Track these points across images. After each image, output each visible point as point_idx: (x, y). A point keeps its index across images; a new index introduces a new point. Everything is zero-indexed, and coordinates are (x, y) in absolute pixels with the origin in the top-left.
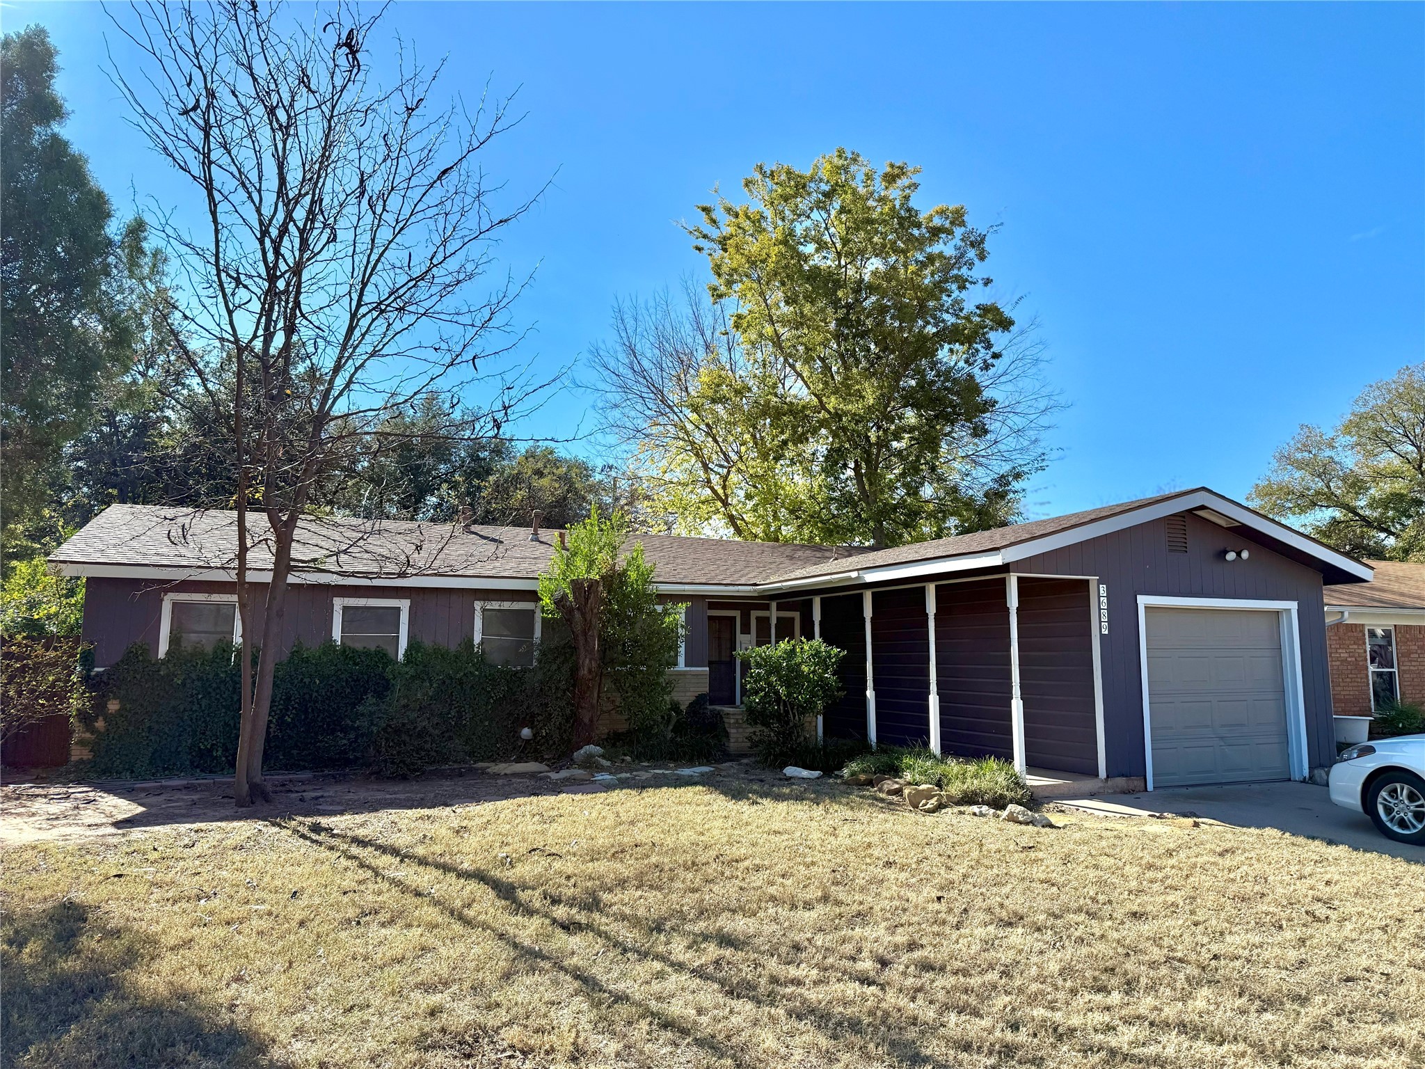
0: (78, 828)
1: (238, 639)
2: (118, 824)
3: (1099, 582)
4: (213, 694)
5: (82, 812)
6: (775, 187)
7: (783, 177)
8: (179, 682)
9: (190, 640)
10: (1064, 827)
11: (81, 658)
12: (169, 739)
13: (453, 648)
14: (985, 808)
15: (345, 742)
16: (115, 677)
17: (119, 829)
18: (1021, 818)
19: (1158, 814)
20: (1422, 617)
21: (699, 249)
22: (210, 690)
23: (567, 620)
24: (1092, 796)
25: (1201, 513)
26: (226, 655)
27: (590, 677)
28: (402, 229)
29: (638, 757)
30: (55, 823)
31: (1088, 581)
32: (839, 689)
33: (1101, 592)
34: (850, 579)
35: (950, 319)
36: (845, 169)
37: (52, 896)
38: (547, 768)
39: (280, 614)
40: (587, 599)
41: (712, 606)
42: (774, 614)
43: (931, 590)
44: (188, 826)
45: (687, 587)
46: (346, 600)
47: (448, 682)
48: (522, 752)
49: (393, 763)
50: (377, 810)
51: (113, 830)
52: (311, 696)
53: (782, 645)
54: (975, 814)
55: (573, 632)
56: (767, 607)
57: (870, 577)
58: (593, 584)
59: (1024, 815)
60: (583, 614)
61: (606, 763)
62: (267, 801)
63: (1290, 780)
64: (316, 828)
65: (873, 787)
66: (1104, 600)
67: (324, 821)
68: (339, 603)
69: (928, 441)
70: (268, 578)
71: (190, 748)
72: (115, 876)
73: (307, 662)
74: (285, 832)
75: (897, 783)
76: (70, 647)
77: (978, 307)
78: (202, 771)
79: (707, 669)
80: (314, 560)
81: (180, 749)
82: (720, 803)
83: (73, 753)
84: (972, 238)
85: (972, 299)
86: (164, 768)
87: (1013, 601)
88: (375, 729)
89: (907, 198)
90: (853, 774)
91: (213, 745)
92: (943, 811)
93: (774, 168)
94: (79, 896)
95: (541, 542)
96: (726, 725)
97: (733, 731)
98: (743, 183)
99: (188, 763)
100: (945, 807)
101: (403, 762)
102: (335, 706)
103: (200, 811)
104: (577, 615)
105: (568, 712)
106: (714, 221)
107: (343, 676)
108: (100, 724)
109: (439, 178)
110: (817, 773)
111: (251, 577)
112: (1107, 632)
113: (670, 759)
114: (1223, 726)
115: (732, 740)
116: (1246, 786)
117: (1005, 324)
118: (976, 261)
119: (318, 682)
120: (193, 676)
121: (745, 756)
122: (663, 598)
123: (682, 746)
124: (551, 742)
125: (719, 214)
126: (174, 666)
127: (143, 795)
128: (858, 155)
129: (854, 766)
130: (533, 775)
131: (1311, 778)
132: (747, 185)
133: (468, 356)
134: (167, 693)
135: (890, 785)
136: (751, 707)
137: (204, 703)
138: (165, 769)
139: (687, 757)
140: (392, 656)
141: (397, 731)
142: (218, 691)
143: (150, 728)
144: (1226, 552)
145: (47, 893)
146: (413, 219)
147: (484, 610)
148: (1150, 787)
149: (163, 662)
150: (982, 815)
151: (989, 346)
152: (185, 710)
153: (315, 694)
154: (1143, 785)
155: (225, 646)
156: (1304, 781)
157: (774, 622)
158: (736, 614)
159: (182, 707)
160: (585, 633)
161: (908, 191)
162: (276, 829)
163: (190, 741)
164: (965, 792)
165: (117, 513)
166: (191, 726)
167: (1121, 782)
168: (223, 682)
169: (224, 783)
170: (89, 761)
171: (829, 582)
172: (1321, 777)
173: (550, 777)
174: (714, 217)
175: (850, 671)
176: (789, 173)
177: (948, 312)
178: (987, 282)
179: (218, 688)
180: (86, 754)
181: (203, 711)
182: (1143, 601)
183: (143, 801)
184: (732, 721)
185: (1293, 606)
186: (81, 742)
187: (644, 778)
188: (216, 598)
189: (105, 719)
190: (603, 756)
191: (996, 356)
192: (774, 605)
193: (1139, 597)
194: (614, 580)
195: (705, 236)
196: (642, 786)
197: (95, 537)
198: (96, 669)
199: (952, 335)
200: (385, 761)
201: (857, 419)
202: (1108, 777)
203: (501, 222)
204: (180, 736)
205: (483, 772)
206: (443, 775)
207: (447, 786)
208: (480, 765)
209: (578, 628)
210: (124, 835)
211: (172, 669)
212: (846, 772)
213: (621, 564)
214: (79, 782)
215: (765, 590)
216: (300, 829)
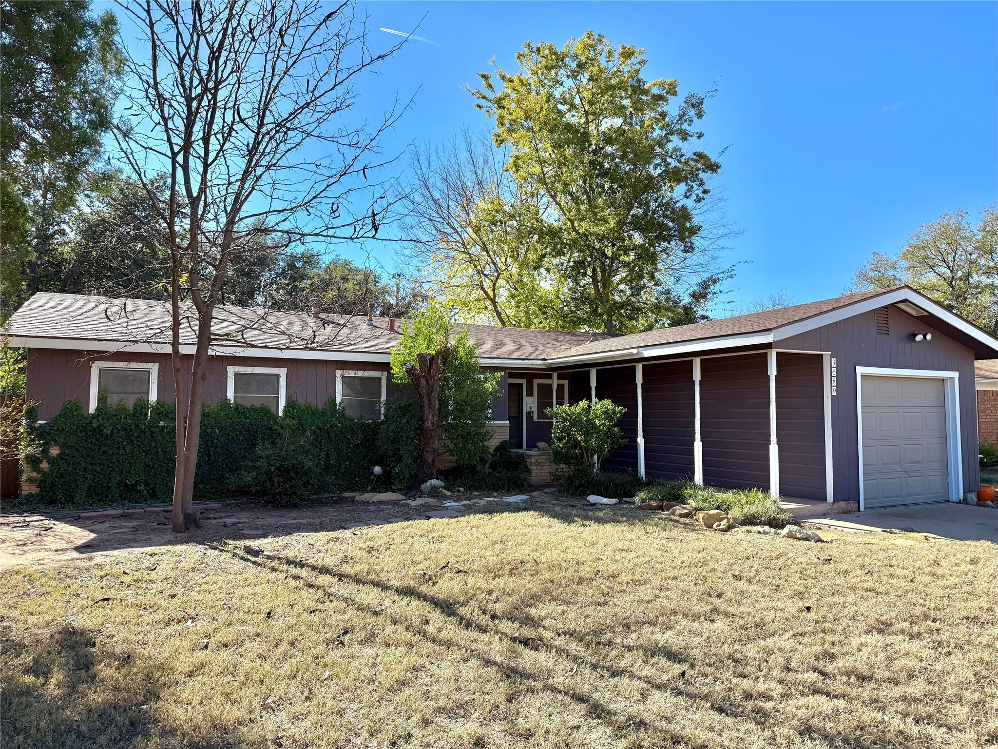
0: (47, 553)
1: (153, 397)
2: (80, 549)
3: (831, 356)
4: (135, 442)
5: (45, 539)
6: (540, 59)
7: (547, 52)
8: (108, 432)
9: (113, 400)
10: (831, 542)
11: (26, 413)
12: (101, 477)
13: (320, 406)
14: (767, 528)
15: (249, 478)
16: (55, 428)
17: (82, 553)
18: (798, 535)
19: (888, 530)
21: (480, 107)
22: (133, 438)
23: (415, 385)
24: (824, 515)
25: (901, 306)
26: (143, 411)
27: (433, 428)
28: (295, 62)
29: (470, 488)
30: (25, 548)
31: (822, 355)
32: (622, 437)
33: (833, 364)
34: (632, 354)
35: (673, 163)
36: (593, 47)
37: (53, 621)
38: (404, 497)
39: (203, 378)
40: (430, 368)
41: (511, 375)
42: (555, 382)
43: (697, 363)
44: (141, 550)
45: (495, 361)
46: (237, 368)
47: (318, 431)
48: (375, 484)
49: (286, 494)
50: (290, 534)
51: (75, 555)
52: (212, 442)
53: (581, 404)
54: (759, 532)
55: (420, 394)
56: (550, 377)
57: (648, 353)
58: (433, 358)
59: (801, 533)
60: (427, 380)
61: (449, 493)
62: (198, 527)
63: (949, 501)
64: (249, 550)
65: (663, 510)
66: (834, 369)
67: (255, 544)
68: (231, 371)
70: (192, 350)
71: (118, 484)
72: (104, 600)
73: (208, 416)
74: (224, 555)
75: (685, 508)
76: (20, 404)
77: (695, 154)
78: (129, 501)
79: (508, 422)
80: (228, 335)
81: (110, 485)
82: (557, 525)
83: (23, 488)
84: (693, 101)
85: (689, 148)
86: (98, 499)
87: (773, 371)
88: (273, 469)
89: (637, 71)
90: (643, 501)
91: (137, 481)
92: (734, 530)
93: (539, 45)
94: (82, 622)
95: (375, 327)
96: (528, 464)
97: (534, 468)
98: (516, 55)
99: (117, 495)
100: (734, 527)
101: (295, 494)
102: (231, 450)
103: (145, 537)
104: (423, 381)
105: (415, 454)
106: (490, 86)
107: (237, 427)
108: (44, 465)
109: (324, 21)
110: (614, 501)
112: (835, 394)
113: (493, 489)
114: (907, 463)
115: (533, 475)
116: (922, 506)
117: (713, 168)
118: (695, 119)
119: (217, 432)
120: (119, 427)
121: (549, 486)
122: (485, 369)
123: (500, 480)
124: (402, 477)
125: (495, 80)
126: (103, 419)
127: (89, 522)
128: (603, 37)
129: (642, 495)
130: (395, 503)
131: (964, 500)
132: (519, 58)
133: (358, 166)
134: (98, 441)
135: (679, 510)
136: (557, 451)
137: (128, 448)
138: (100, 501)
139: (506, 488)
140: (273, 410)
141: (288, 471)
142: (139, 439)
143: (85, 469)
144: (915, 335)
145: (48, 618)
147: (343, 377)
148: (862, 508)
149: (94, 417)
150: (765, 533)
151: (702, 184)
152: (113, 454)
153: (215, 441)
154: (857, 507)
155: (142, 405)
156: (959, 502)
157: (555, 387)
158: (523, 381)
159: (111, 452)
160: (429, 395)
161: (638, 66)
162: (217, 552)
163: (118, 478)
164: (745, 515)
165: (40, 297)
166: (118, 467)
167: (842, 505)
168: (143, 431)
169: (153, 512)
170: (37, 495)
171: (613, 357)
172: (972, 499)
173: (409, 504)
174: (490, 82)
175: (627, 424)
176: (551, 49)
177: (672, 158)
178: (700, 135)
179: (139, 436)
180: (34, 490)
181: (127, 455)
182: (860, 370)
183: (92, 528)
184: (533, 461)
185: (955, 375)
186: (30, 480)
187: (481, 504)
188: (134, 365)
189: (48, 462)
190: (445, 488)
191: (705, 192)
192: (555, 375)
193: (857, 368)
194: (446, 355)
195: (484, 97)
196: (489, 510)
197: (30, 317)
198: (39, 422)
199: (676, 176)
200: (280, 493)
201: (601, 238)
202: (834, 501)
203: (379, 57)
204: (110, 474)
205: (353, 501)
206: (321, 503)
207: (331, 512)
208: (346, 494)
209: (424, 391)
210: (90, 559)
211: (101, 422)
212: (637, 499)
213: (453, 342)
214: (33, 512)
215: (552, 364)
216: (238, 551)
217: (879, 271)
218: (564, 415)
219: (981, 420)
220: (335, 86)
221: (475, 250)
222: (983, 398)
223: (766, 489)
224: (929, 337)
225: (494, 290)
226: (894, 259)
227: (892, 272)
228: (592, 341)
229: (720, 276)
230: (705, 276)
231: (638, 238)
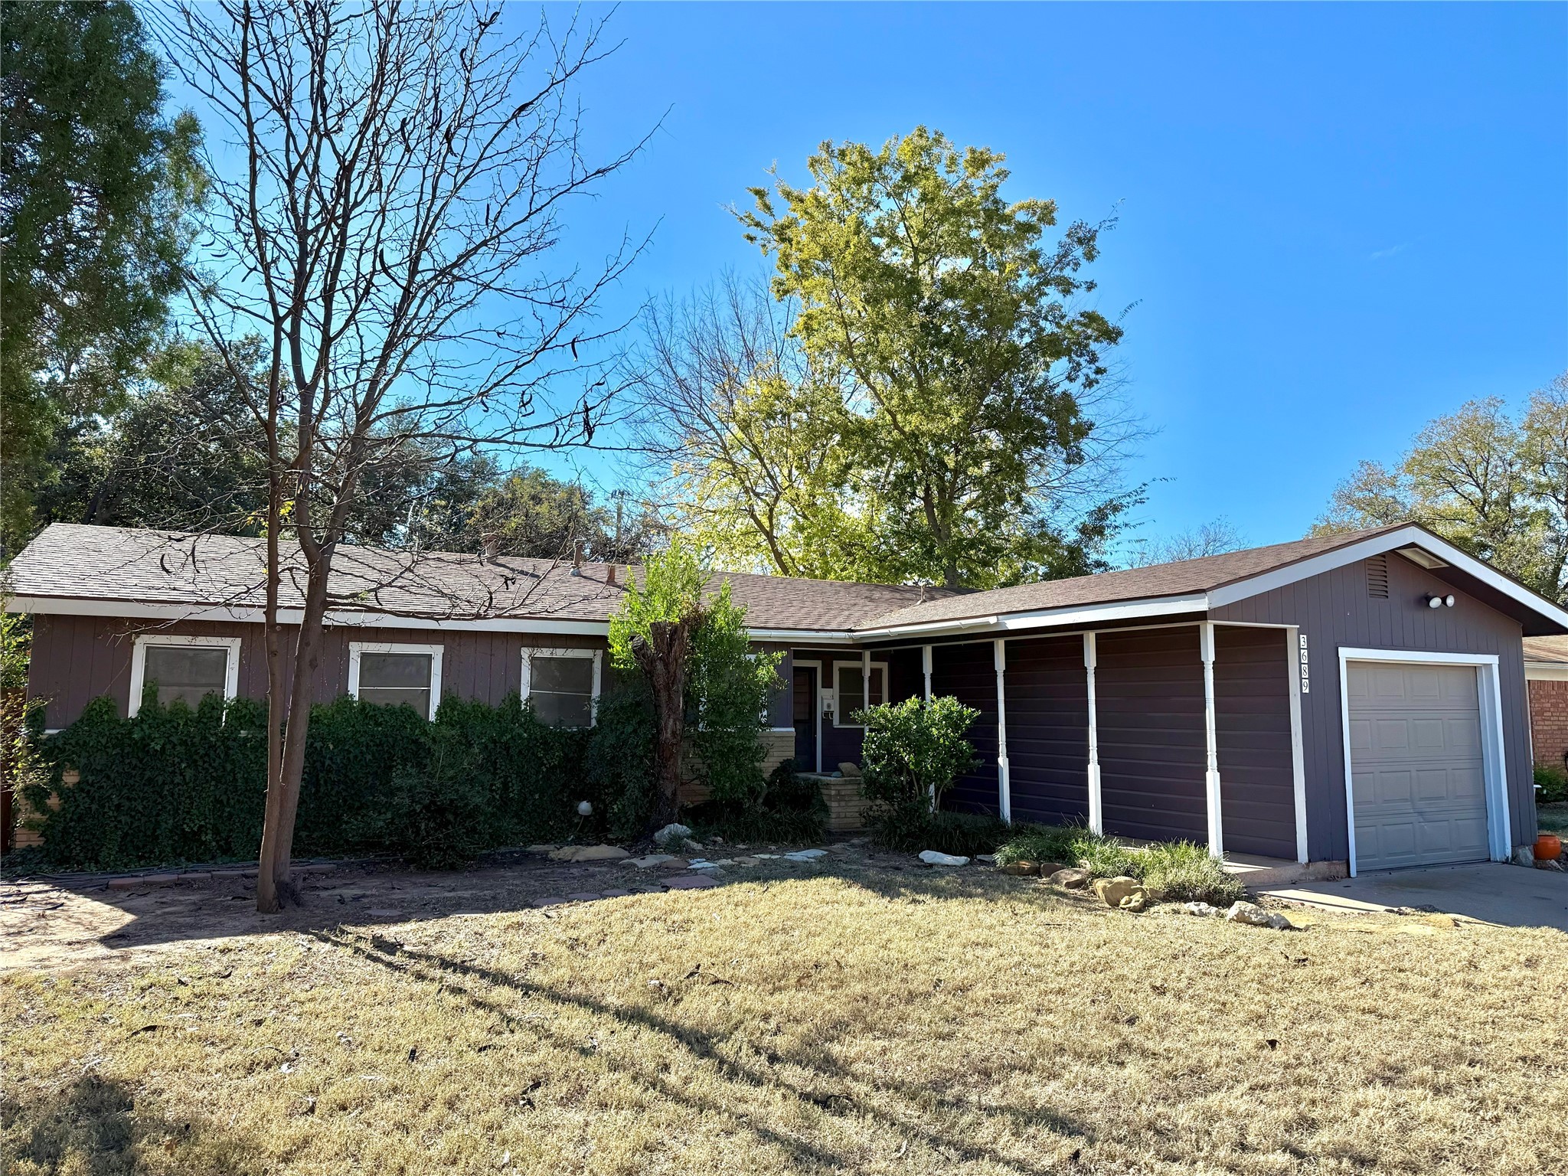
0: (54, 948)
1: (231, 691)
2: (110, 940)
3: (1300, 632)
4: (200, 763)
5: (51, 923)
6: (845, 167)
7: (855, 157)
8: (158, 748)
9: (166, 698)
10: (1307, 929)
11: (27, 717)
12: (143, 820)
13: (495, 704)
14: (1204, 906)
15: (381, 824)
16: (73, 742)
17: (112, 947)
18: (1254, 918)
19: (1396, 909)
20: (1565, 671)
21: (751, 239)
22: (195, 757)
23: (647, 672)
24: (1294, 884)
25: (1406, 553)
26: (215, 713)
27: (674, 741)
28: (467, 178)
29: (732, 838)
30: (20, 939)
31: (1285, 630)
32: (975, 756)
33: (1302, 643)
34: (988, 625)
35: (1049, 328)
36: (927, 150)
37: (64, 1065)
38: (626, 853)
39: (313, 665)
40: (670, 645)
41: (798, 655)
42: (867, 665)
43: (1090, 640)
44: (207, 942)
45: (774, 633)
46: (365, 645)
47: (490, 746)
48: (581, 830)
49: (438, 849)
50: (445, 916)
51: (101, 950)
52: (323, 764)
53: (909, 704)
54: (1192, 913)
55: (654, 687)
56: (859, 657)
57: (1014, 624)
58: (675, 630)
59: (1258, 915)
60: (666, 665)
61: (698, 847)
62: (298, 905)
63: (1489, 860)
64: (379, 943)
65: (1040, 877)
66: (1305, 652)
67: (390, 932)
68: (356, 649)
69: (1011, 469)
70: (298, 618)
71: (171, 831)
72: (147, 1029)
73: (317, 722)
74: (341, 951)
75: (1077, 872)
76: (18, 704)
77: (1082, 315)
78: (188, 859)
79: (793, 729)
80: (354, 595)
81: (158, 832)
82: (874, 902)
83: (18, 838)
84: (1081, 234)
85: (1073, 306)
86: (138, 856)
87: (1209, 655)
88: (418, 808)
89: (994, 187)
90: (1009, 860)
91: (201, 826)
92: (1152, 910)
93: (843, 147)
94: (114, 1066)
95: (585, 577)
96: (825, 798)
97: (834, 804)
98: (808, 161)
99: (169, 849)
100: (1152, 904)
101: (453, 848)
102: (353, 777)
103: (213, 920)
104: (660, 666)
105: (646, 783)
106: (768, 207)
107: (363, 739)
108: (53, 801)
109: (514, 116)
110: (962, 860)
111: (282, 617)
112: (1307, 691)
113: (769, 840)
114: (1422, 799)
115: (833, 816)
116: (1448, 869)
117: (1111, 335)
118: (1083, 262)
119: (331, 747)
120: (174, 739)
121: (858, 833)
122: (757, 645)
123: (780, 824)
124: (623, 820)
125: (775, 198)
126: (150, 727)
127: (123, 895)
128: (942, 135)
129: (1007, 850)
130: (613, 863)
131: (1513, 858)
132: (812, 165)
133: (565, 337)
134: (141, 762)
135: (1069, 875)
136: (871, 778)
137: (189, 773)
138: (140, 858)
139: (790, 838)
140: (420, 712)
141: (441, 811)
142: (206, 759)
143: (118, 807)
144: (1428, 599)
145: (57, 1060)
146: (483, 165)
147: (533, 659)
148: (1353, 873)
149: (135, 722)
150: (1202, 914)
151: (1093, 359)
152: (164, 783)
153: (328, 762)
154: (1345, 870)
155: (213, 704)
156: (1506, 862)
157: (867, 674)
158: (817, 664)
159: (160, 779)
160: (668, 688)
161: (996, 180)
162: (328, 946)
163: (171, 822)
164: (1169, 885)
165: (56, 531)
166: (172, 804)
167: (1322, 866)
168: (212, 746)
169: (225, 878)
170: (40, 849)
171: (959, 628)
172: (1526, 857)
173: (635, 865)
174: (768, 202)
175: (982, 735)
176: (862, 153)
177: (1047, 320)
178: (1091, 286)
179: (207, 755)
180: (36, 840)
181: (187, 784)
182: (1345, 653)
183: (126, 904)
184: (833, 793)
185: (1493, 660)
186: (30, 825)
187: (751, 865)
188: (202, 641)
189: (60, 796)
190: (692, 837)
191: (1099, 371)
192: (867, 654)
193: (1340, 649)
194: (697, 623)
195: (758, 224)
196: (764, 875)
197: (40, 564)
198: (48, 732)
199: (1052, 347)
200: (428, 847)
201: (937, 442)
202: (1310, 861)
203: (598, 172)
204: (158, 815)
205: (545, 859)
206: (494, 862)
207: (511, 879)
208: (534, 848)
209: (661, 682)
210: (125, 958)
211: (147, 732)
212: (999, 858)
213: (707, 604)
214: (33, 876)
215: (862, 638)
216: (362, 945)
217: (1371, 491)
218: (882, 721)
219: (1536, 728)
220: (530, 214)
221: (742, 457)
222: (1537, 693)
223: (1202, 841)
224: (1450, 601)
225: (770, 518)
226: (1393, 472)
227: (1390, 492)
228: (924, 601)
229: (1124, 501)
230: (1100, 500)
231: (995, 440)
